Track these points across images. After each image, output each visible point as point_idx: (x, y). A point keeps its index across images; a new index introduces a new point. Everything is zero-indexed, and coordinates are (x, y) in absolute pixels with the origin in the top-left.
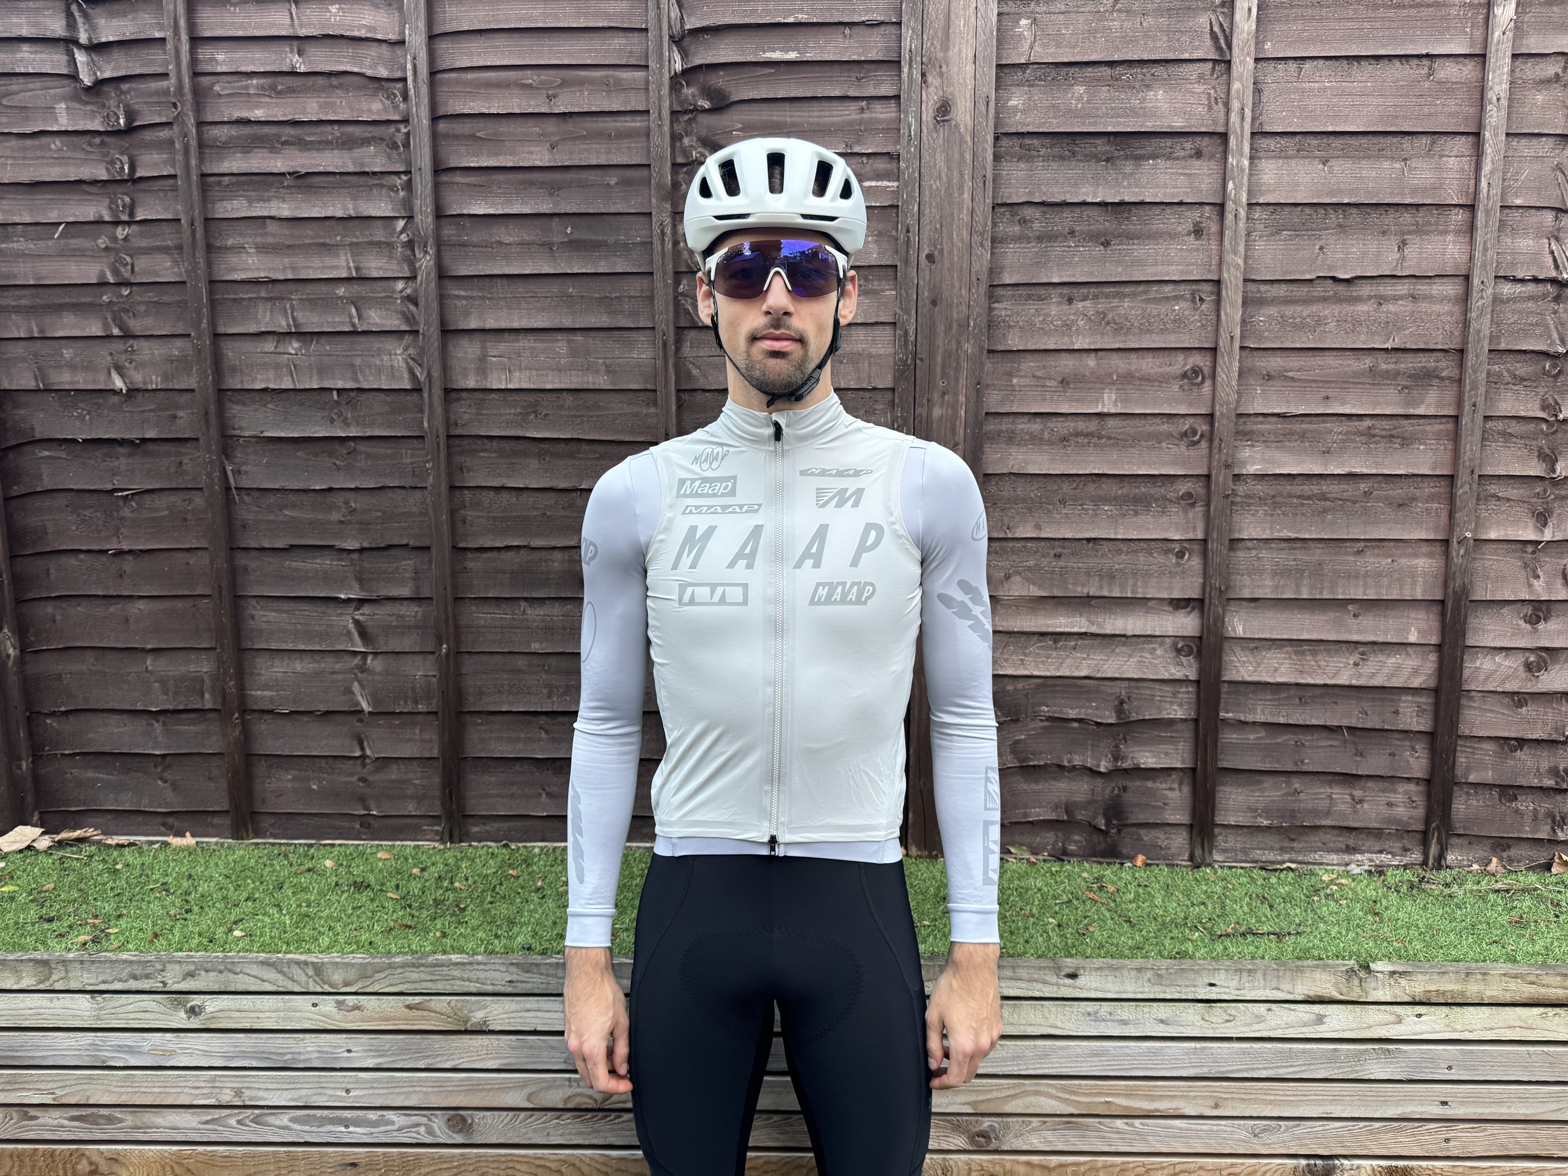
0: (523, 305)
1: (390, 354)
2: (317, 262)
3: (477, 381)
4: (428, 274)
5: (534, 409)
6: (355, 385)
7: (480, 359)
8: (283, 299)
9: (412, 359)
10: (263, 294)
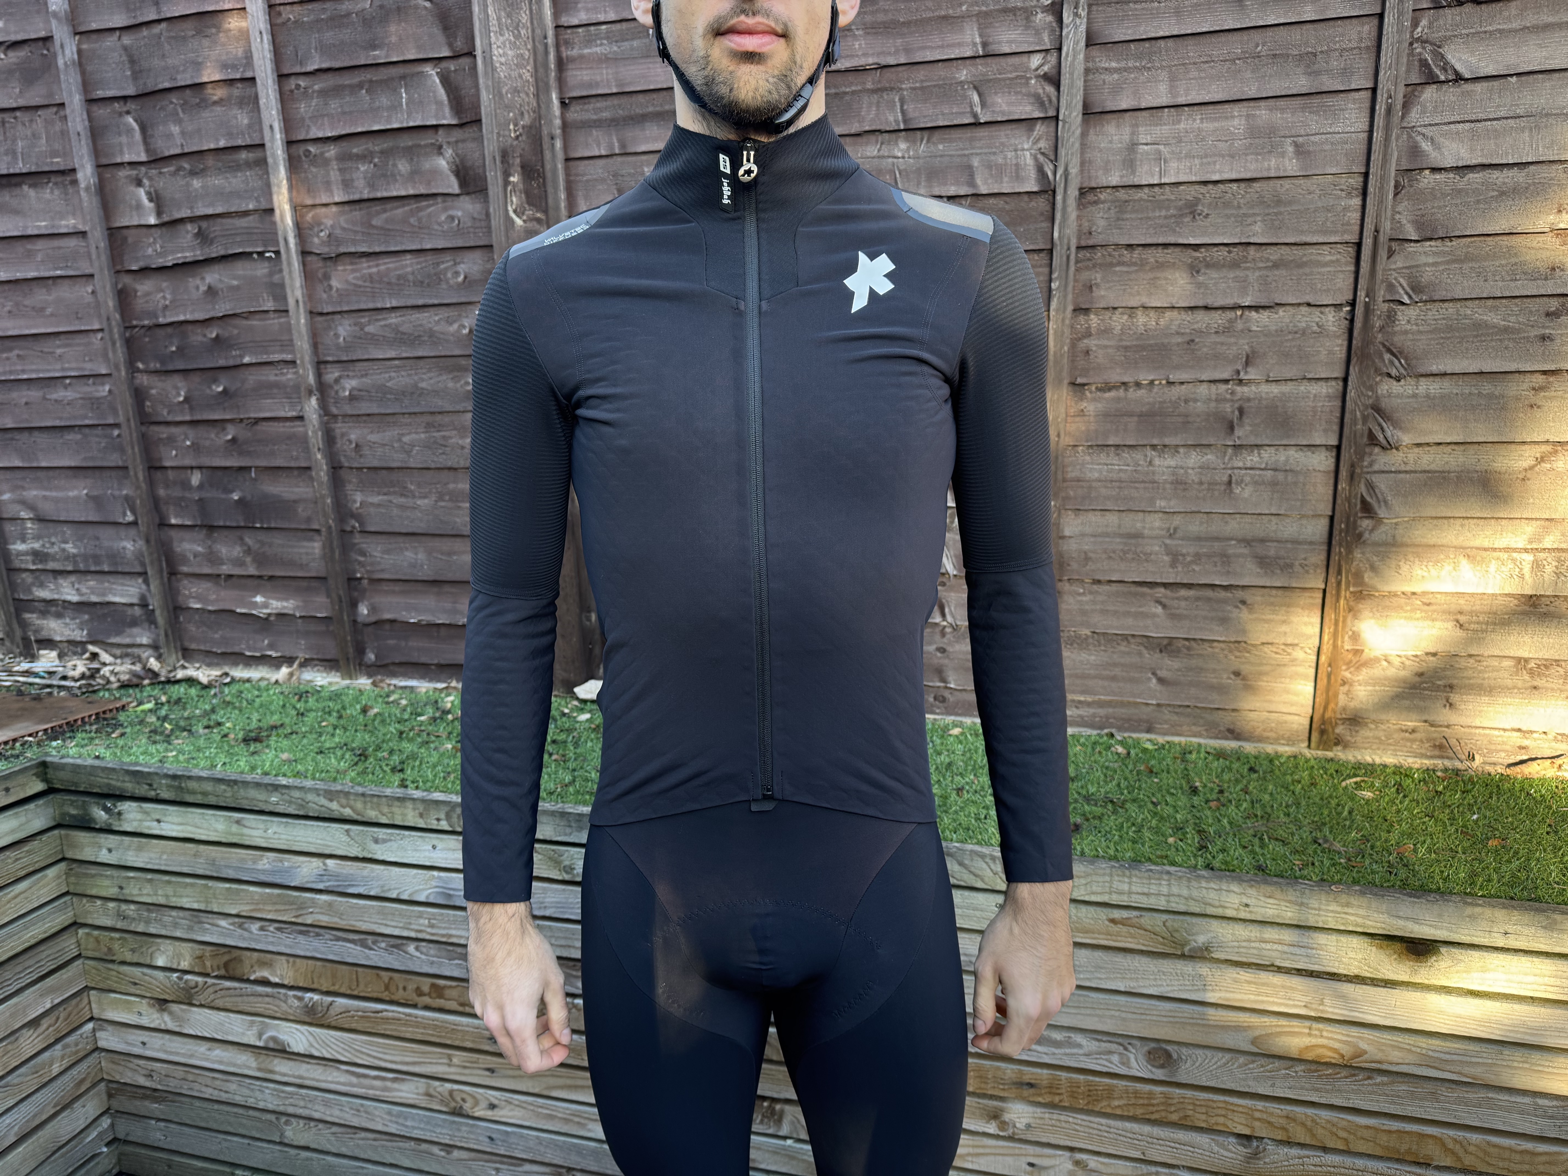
0: (1194, 74)
1: (1016, 150)
2: (936, 40)
3: (1121, 177)
4: (1077, 43)
5: (1191, 210)
6: (970, 191)
7: (1128, 149)
8: (892, 89)
9: (1043, 154)
10: (869, 86)
